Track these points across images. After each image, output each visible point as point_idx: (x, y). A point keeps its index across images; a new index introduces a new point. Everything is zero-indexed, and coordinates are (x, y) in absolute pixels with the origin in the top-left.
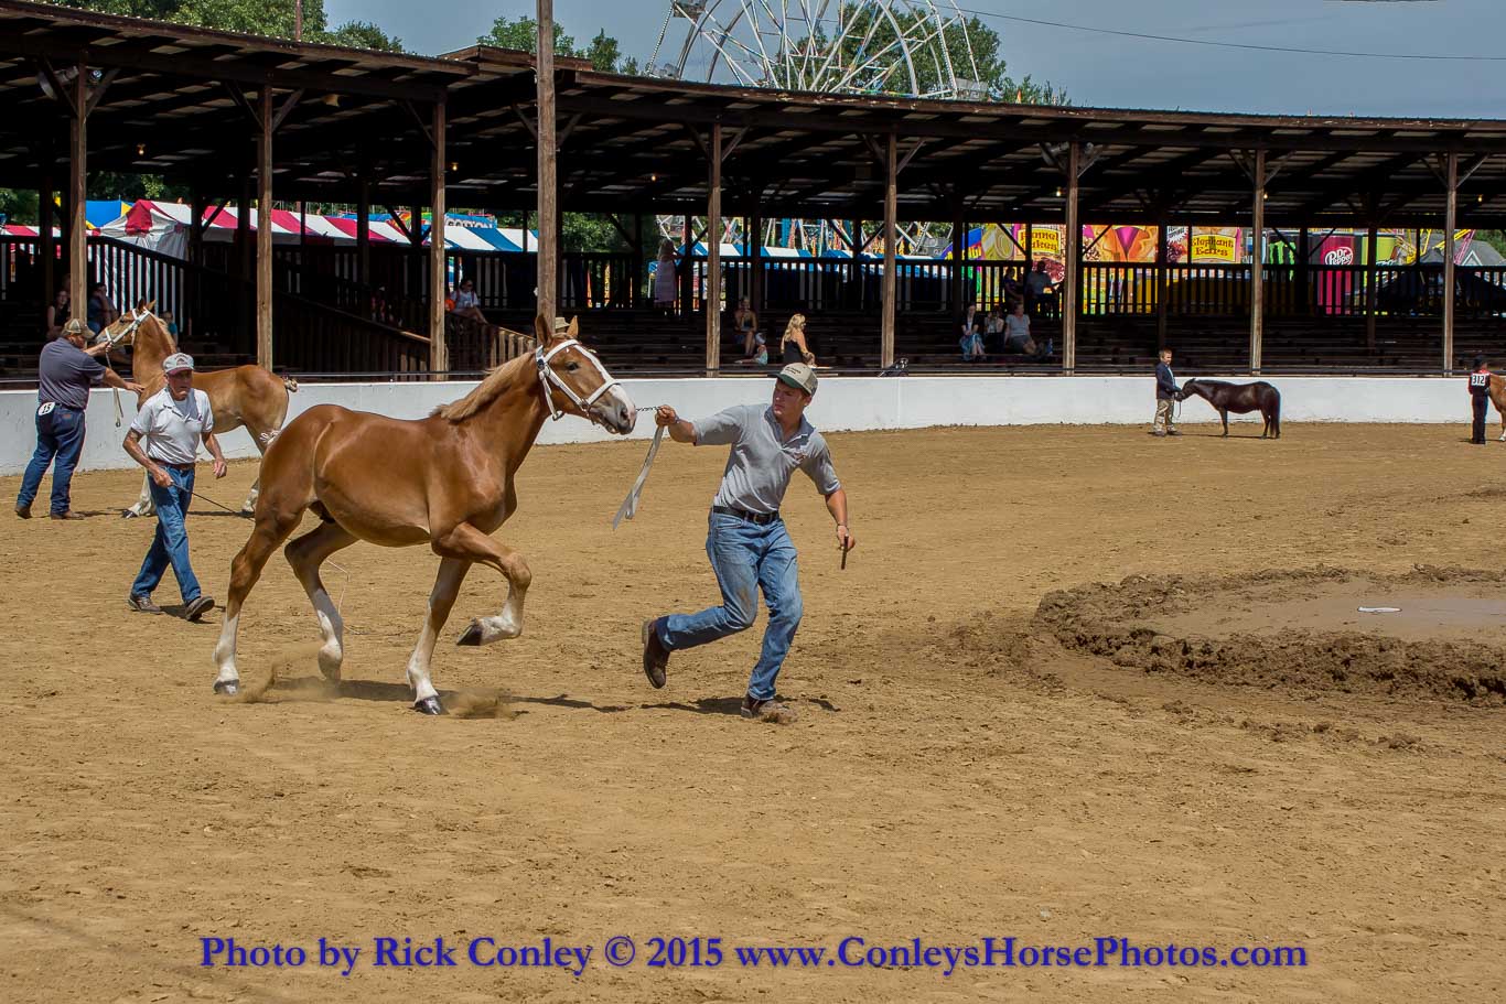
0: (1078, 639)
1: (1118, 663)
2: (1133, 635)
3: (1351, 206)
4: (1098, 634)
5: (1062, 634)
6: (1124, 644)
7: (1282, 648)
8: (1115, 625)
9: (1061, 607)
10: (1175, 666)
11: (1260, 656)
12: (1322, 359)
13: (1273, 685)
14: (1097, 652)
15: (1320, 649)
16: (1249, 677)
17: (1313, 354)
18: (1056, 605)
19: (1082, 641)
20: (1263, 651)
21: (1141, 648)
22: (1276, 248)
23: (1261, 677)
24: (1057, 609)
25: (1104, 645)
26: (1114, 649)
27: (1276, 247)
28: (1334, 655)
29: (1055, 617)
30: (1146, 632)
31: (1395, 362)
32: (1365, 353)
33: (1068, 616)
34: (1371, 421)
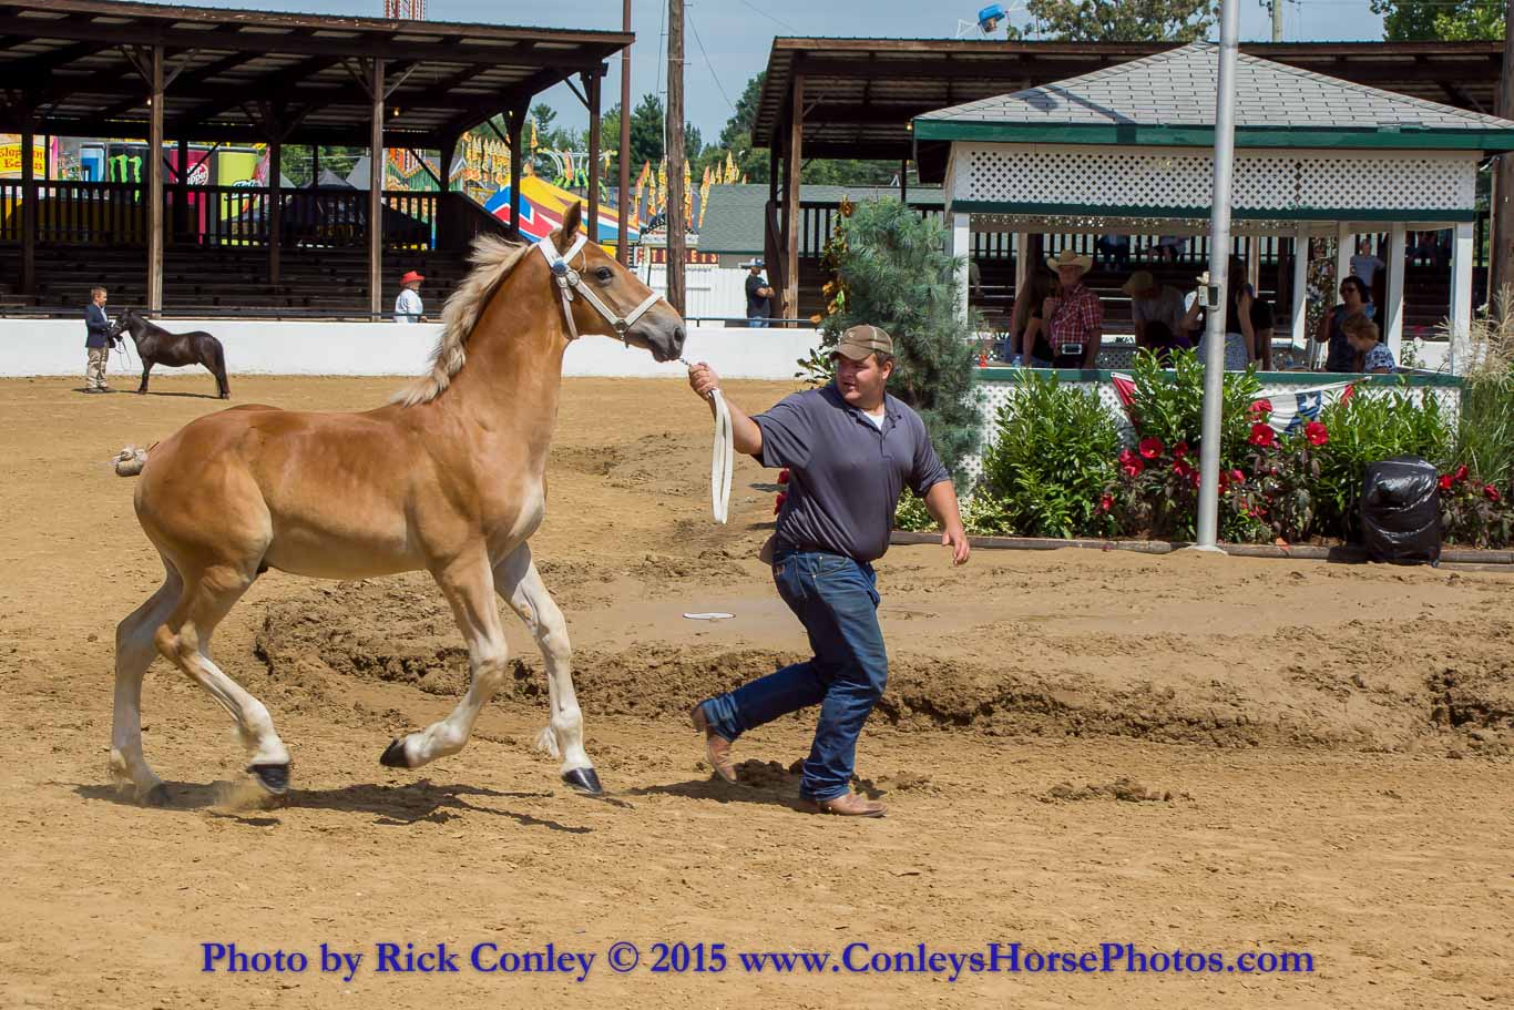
0: (356, 662)
1: (432, 690)
2: (440, 655)
3: (250, 117)
4: (389, 656)
5: (331, 657)
6: (428, 666)
7: (652, 667)
8: (404, 642)
9: (313, 622)
10: (511, 694)
11: (627, 678)
12: (222, 298)
13: (658, 714)
14: (389, 678)
15: (702, 668)
16: (617, 704)
17: (207, 292)
18: (308, 619)
19: (360, 664)
20: (630, 672)
21: (451, 671)
22: (117, 165)
23: (632, 704)
24: (310, 624)
25: (399, 669)
26: (415, 674)
27: (118, 161)
28: (720, 675)
29: (313, 634)
30: (458, 651)
31: (306, 303)
32: (269, 292)
33: (334, 634)
34: (299, 372)
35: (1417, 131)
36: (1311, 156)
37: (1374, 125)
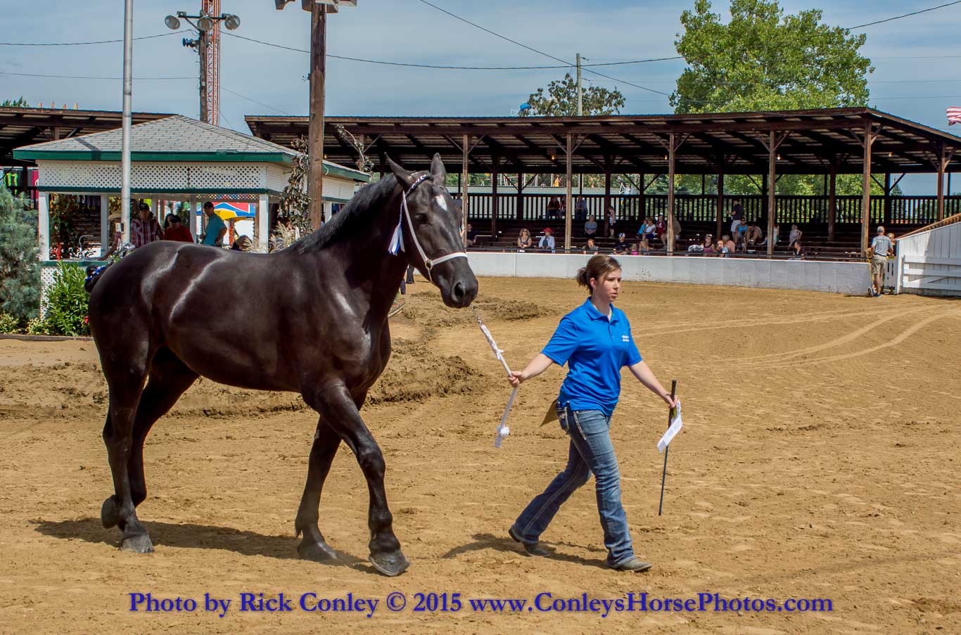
35: (233, 154)
36: (194, 165)
37: (215, 151)
